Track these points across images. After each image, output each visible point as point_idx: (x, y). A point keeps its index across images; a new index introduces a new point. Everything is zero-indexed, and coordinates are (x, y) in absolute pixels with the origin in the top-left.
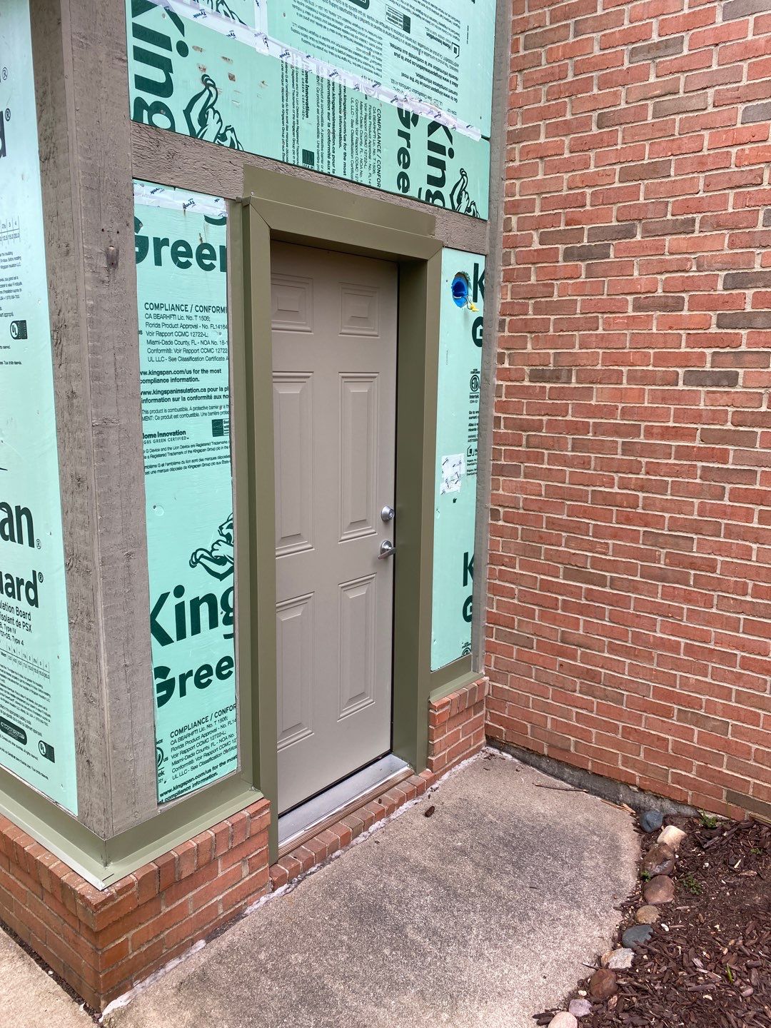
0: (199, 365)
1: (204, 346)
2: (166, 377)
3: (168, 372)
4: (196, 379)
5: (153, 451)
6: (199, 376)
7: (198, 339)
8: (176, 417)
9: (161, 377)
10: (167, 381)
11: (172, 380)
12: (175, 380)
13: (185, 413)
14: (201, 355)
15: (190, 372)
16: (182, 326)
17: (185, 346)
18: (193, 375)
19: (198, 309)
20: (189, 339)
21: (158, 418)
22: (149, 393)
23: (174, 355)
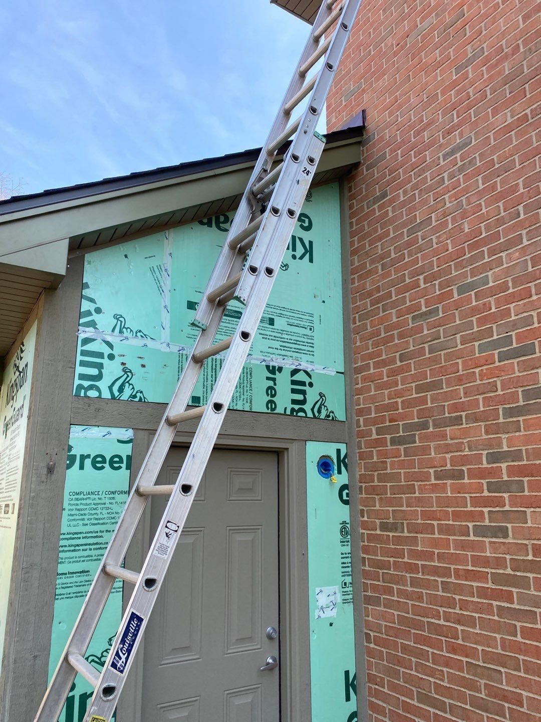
0: (103, 528)
1: (109, 516)
2: (79, 536)
3: (80, 533)
4: (101, 537)
5: (63, 584)
6: (103, 534)
7: (105, 511)
8: (83, 561)
9: (76, 536)
10: (80, 538)
11: (83, 538)
12: (85, 537)
13: (91, 558)
14: (106, 521)
15: (97, 532)
16: (94, 504)
17: (95, 516)
18: (99, 534)
19: (107, 493)
20: (98, 512)
21: (70, 562)
22: (66, 546)
23: (86, 522)
